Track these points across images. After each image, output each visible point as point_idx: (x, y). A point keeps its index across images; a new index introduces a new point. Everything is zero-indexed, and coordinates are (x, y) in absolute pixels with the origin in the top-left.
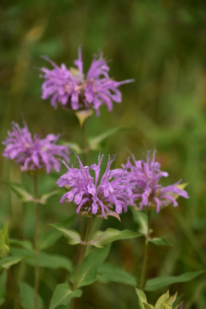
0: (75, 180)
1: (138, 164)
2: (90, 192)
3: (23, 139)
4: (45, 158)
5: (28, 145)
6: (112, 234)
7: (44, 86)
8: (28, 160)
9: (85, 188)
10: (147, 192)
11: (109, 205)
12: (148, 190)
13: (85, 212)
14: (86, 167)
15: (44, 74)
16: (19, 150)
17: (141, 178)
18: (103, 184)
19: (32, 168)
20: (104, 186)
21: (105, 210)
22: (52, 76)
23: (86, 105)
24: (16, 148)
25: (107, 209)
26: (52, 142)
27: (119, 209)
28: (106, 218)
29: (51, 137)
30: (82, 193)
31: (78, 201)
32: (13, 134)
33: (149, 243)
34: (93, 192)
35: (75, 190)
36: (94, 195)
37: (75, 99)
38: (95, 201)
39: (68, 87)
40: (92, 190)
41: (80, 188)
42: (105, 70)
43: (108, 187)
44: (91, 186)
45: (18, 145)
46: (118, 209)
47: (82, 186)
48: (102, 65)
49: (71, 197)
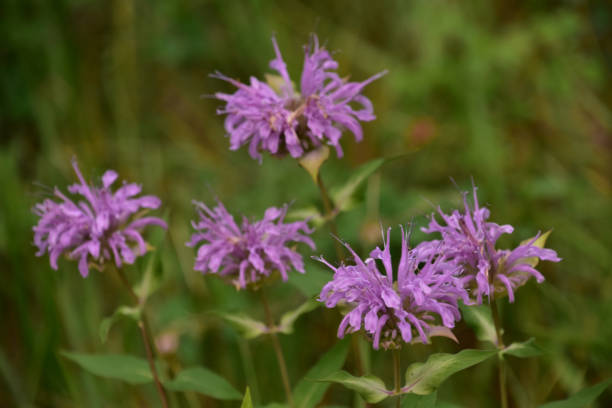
0: (354, 290)
1: (453, 220)
2: (389, 305)
3: (223, 229)
4: (272, 254)
5: (235, 240)
6: (443, 365)
7: (229, 126)
8: (243, 266)
9: (377, 300)
10: (484, 270)
11: (425, 316)
12: (483, 265)
13: (388, 343)
14: (368, 261)
15: (223, 103)
16: (223, 252)
17: (465, 247)
18: (407, 283)
19: (254, 278)
20: (410, 286)
21: (423, 327)
22: (238, 105)
23: (315, 141)
24: (216, 251)
25: (427, 326)
26: (276, 222)
27: (449, 320)
28: (429, 342)
29: (272, 213)
30: (375, 310)
31: (372, 327)
32: (202, 225)
33: (505, 355)
34: (394, 303)
35: (361, 306)
36: (397, 308)
37: (291, 138)
38: (402, 318)
39: (273, 119)
40: (392, 301)
41: (367, 301)
42: (330, 70)
43: (417, 285)
44: (387, 293)
45: (217, 243)
46: (447, 320)
47: (371, 298)
48: (325, 60)
49: (357, 322)
